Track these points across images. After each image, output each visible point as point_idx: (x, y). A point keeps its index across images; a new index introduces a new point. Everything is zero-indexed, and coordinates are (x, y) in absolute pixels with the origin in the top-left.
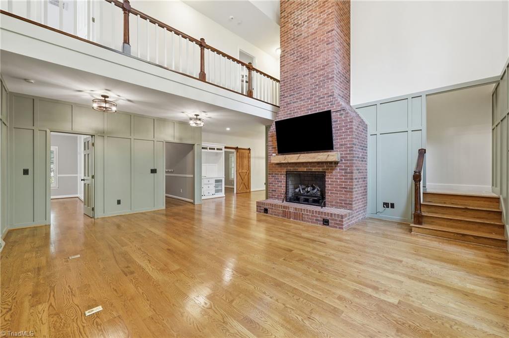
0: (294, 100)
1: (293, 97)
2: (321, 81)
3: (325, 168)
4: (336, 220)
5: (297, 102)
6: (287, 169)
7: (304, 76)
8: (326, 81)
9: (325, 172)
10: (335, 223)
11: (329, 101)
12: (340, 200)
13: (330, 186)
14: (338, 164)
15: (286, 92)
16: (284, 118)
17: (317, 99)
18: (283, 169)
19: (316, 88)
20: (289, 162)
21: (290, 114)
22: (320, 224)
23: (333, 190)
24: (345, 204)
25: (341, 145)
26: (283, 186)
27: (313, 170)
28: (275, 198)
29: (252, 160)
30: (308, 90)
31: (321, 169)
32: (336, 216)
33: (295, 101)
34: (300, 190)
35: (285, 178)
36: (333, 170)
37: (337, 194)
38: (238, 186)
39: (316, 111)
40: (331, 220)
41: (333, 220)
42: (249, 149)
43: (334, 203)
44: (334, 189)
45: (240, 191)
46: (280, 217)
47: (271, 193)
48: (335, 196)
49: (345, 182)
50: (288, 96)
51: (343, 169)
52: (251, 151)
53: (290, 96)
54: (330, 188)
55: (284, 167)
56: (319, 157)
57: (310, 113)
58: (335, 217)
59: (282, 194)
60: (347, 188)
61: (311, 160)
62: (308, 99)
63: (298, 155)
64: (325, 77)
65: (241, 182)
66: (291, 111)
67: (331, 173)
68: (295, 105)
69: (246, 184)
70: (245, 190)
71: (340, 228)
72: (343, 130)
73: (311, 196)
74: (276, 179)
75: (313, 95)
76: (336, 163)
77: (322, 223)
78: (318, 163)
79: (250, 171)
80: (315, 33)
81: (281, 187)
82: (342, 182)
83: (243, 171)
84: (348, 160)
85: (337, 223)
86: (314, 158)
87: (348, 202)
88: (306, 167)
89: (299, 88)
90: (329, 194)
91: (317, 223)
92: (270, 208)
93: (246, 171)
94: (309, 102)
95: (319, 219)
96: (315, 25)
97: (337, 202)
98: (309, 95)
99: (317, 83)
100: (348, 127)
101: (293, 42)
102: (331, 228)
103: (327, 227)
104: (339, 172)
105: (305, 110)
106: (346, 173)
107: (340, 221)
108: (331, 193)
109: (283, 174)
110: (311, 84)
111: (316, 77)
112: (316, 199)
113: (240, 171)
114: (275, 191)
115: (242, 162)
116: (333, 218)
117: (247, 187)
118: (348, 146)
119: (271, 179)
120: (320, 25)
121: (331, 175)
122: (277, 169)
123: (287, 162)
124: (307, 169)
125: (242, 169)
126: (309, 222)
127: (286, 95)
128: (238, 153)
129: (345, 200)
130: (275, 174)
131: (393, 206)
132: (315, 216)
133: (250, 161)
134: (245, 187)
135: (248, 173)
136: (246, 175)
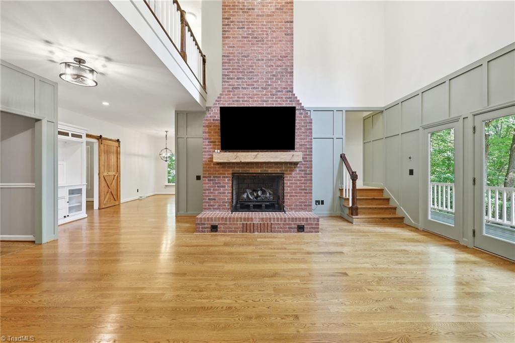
0: (243, 85)
1: (242, 82)
2: (279, 72)
3: (284, 169)
4: (312, 224)
5: (247, 88)
6: (233, 171)
7: (258, 60)
8: (284, 74)
9: (283, 173)
10: (310, 228)
11: (288, 96)
12: (299, 202)
13: (289, 188)
14: (297, 165)
15: (232, 72)
16: (229, 104)
17: (274, 91)
18: (228, 171)
19: (273, 78)
20: (243, 161)
21: (237, 101)
22: (294, 232)
23: (292, 192)
24: (304, 205)
25: (301, 145)
26: (227, 192)
27: (269, 172)
28: (215, 209)
29: (122, 157)
30: (263, 78)
31: (278, 171)
32: (312, 219)
33: (245, 86)
34: (248, 196)
35: (231, 182)
36: (292, 171)
37: (297, 196)
38: (102, 198)
39: (273, 104)
40: (306, 225)
41: (309, 224)
42: (118, 141)
43: (293, 207)
44: (294, 192)
45: (104, 204)
46: (238, 233)
47: (207, 202)
48: (295, 199)
49: (305, 183)
50: (234, 78)
51: (303, 171)
52: (121, 143)
53: (238, 79)
54: (289, 191)
55: (229, 168)
56: (283, 157)
57: (265, 106)
58: (310, 221)
59: (226, 203)
60: (306, 190)
61: (272, 160)
62: (262, 88)
63: (257, 153)
64: (283, 69)
65: (106, 191)
66: (238, 97)
67: (291, 174)
68: (245, 91)
69: (114, 193)
70: (113, 203)
71: (316, 232)
72: (303, 131)
73: (263, 201)
74: (217, 183)
75: (269, 85)
76: (296, 164)
77: (296, 230)
78: (277, 163)
79: (120, 173)
80: (270, 16)
81: (224, 193)
82: (302, 184)
83: (110, 173)
84: (307, 161)
85: (313, 227)
86: (276, 157)
87: (308, 204)
88: (260, 167)
89: (251, 72)
90: (288, 197)
91: (291, 232)
92: (222, 224)
93: (114, 173)
94: (264, 93)
95: (293, 226)
96: (271, 6)
97: (297, 205)
98: (265, 84)
99: (274, 73)
100: (308, 127)
101: (241, 13)
102: (307, 234)
103: (302, 234)
104: (299, 174)
105: (258, 101)
106: (305, 174)
107: (316, 224)
108: (291, 196)
109: (227, 177)
110: (266, 73)
111: (272, 66)
112: (268, 204)
113: (105, 174)
114: (214, 199)
115: (108, 160)
116: (309, 222)
117: (115, 197)
118: (308, 147)
119: (208, 184)
120: (277, 9)
121: (290, 177)
122: (217, 171)
123: (239, 161)
124: (261, 171)
125: (109, 171)
126: (280, 232)
127: (231, 77)
128: (102, 146)
129: (305, 202)
130: (214, 177)
131: (323, 203)
132: (288, 224)
133: (120, 158)
134: (112, 198)
135: (116, 176)
136: (114, 179)
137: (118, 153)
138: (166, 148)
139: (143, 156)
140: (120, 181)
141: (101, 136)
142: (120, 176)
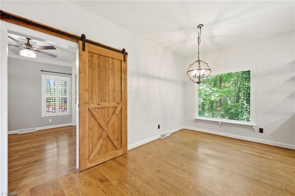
42: (123, 51)
69: (114, 137)
70: (112, 154)
79: (126, 104)
93: (114, 104)
117: (117, 143)
133: (126, 80)
134: (110, 145)
135: (119, 109)
136: (113, 113)
137: (123, 72)
138: (199, 61)
139: (166, 80)
140: (126, 117)
141: (83, 36)
142: (126, 108)
